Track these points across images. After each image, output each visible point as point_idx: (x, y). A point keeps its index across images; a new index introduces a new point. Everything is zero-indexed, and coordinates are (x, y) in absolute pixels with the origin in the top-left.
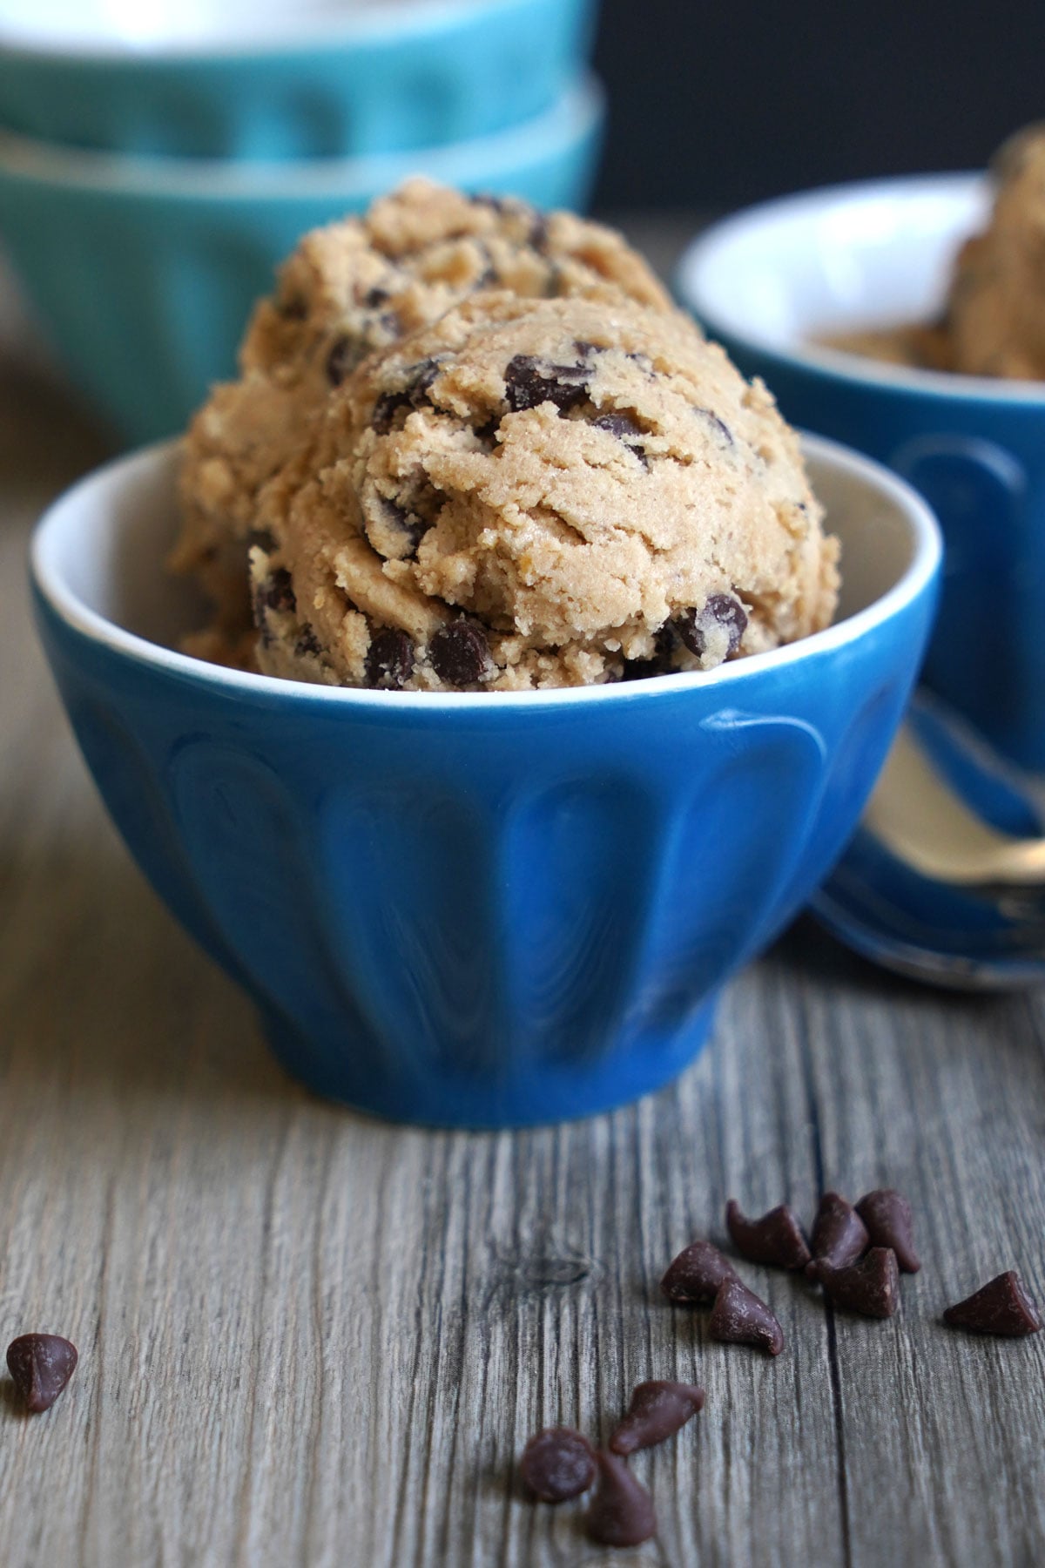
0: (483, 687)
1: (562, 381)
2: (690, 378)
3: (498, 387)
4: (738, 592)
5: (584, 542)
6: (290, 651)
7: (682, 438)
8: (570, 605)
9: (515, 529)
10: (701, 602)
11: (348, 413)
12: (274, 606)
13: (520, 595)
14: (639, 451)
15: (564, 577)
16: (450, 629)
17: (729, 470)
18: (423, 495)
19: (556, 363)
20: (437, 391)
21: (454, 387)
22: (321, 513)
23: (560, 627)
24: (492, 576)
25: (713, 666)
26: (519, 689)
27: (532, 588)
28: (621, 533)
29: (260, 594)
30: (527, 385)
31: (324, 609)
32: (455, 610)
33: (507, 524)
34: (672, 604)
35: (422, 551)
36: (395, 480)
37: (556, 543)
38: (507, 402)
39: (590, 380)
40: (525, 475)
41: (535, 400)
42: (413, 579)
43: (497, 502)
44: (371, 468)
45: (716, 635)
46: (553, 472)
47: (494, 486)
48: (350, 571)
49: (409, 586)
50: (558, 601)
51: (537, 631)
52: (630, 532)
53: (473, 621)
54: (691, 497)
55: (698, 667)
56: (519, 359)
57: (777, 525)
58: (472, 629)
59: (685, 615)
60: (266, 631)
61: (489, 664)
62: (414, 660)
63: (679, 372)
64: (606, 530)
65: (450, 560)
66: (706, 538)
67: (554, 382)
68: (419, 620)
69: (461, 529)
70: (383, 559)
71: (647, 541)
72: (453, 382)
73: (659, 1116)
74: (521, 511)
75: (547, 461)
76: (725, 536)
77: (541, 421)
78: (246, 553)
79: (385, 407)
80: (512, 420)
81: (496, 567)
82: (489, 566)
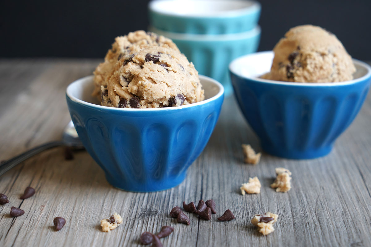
0: (138, 108)
1: (155, 58)
2: (178, 59)
3: (144, 58)
4: (184, 95)
5: (156, 84)
6: (107, 103)
7: (175, 68)
8: (153, 94)
9: (144, 81)
10: (176, 95)
11: (120, 64)
12: (104, 95)
13: (145, 92)
14: (167, 70)
15: (152, 89)
16: (133, 98)
17: (183, 74)
18: (130, 76)
19: (154, 55)
20: (133, 59)
21: (137, 58)
22: (113, 80)
23: (151, 98)
24: (140, 89)
25: (178, 106)
26: (144, 108)
27: (147, 91)
28: (163, 83)
29: (103, 93)
30: (149, 58)
31: (112, 95)
32: (134, 95)
33: (143, 80)
34: (171, 95)
35: (129, 85)
36: (126, 73)
37: (151, 84)
38: (145, 61)
39: (159, 58)
40: (147, 72)
41: (150, 60)
42: (127, 90)
43: (142, 77)
44: (121, 71)
45: (179, 101)
46: (151, 72)
47: (141, 74)
48: (117, 88)
49: (126, 91)
50: (151, 93)
51: (147, 99)
52: (164, 83)
53: (137, 97)
54: (175, 78)
55: (176, 106)
56: (148, 54)
57: (192, 85)
58: (136, 98)
59: (173, 97)
60: (103, 99)
61: (139, 104)
62: (127, 103)
63: (176, 58)
64: (160, 82)
65: (133, 86)
66: (178, 85)
67: (153, 58)
68: (128, 97)
69: (136, 82)
70: (122, 86)
71: (167, 84)
72: (136, 57)
74: (145, 78)
75: (151, 70)
76: (181, 85)
77: (150, 64)
78: (100, 87)
79: (125, 62)
80: (145, 63)
81: (141, 88)
82: (140, 87)
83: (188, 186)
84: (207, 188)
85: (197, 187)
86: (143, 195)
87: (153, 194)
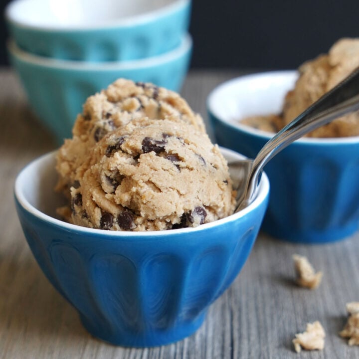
0: (132, 230)
1: (157, 145)
2: (195, 145)
3: (140, 146)
4: (204, 206)
5: (161, 191)
6: (80, 217)
7: (191, 163)
8: (156, 209)
9: (141, 187)
10: (193, 209)
11: (100, 150)
12: (77, 204)
13: (142, 205)
14: (178, 166)
15: (154, 201)
16: (123, 214)
17: (204, 172)
18: (118, 175)
19: (157, 140)
20: (123, 147)
21: (128, 146)
22: (91, 178)
23: (153, 215)
24: (135, 200)
25: (196, 227)
26: (142, 231)
27: (145, 204)
28: (171, 190)
29: (73, 200)
30: (148, 146)
31: (89, 206)
32: (125, 208)
33: (139, 186)
34: (185, 210)
35: (117, 192)
36: (111, 171)
37: (152, 192)
38: (142, 151)
39: (165, 145)
40: (145, 172)
41: (150, 151)
42: (113, 199)
43: (137, 179)
44: (104, 167)
45: (197, 218)
46: (153, 171)
47: (136, 175)
48: (97, 196)
49: (112, 201)
50: (152, 208)
51: (147, 216)
52: (173, 189)
53: (130, 212)
54: (192, 179)
55: (192, 226)
56: (146, 138)
57: (217, 187)
58: (129, 214)
59: (188, 213)
60: (74, 211)
61: (133, 224)
62: (113, 222)
63: (192, 143)
64: (167, 188)
65: (123, 195)
66: (196, 191)
67: (155, 145)
68: (115, 211)
69: (127, 186)
70: (106, 193)
71: (178, 192)
72: (127, 144)
73: (189, 343)
74: (143, 182)
75: (151, 168)
76: (201, 190)
77: (151, 157)
78: (70, 189)
79: (109, 149)
80: (142, 156)
81: (136, 197)
82: (134, 197)
83: (210, 335)
84: (240, 337)
85: (223, 335)
86: (139, 351)
87: (156, 350)
